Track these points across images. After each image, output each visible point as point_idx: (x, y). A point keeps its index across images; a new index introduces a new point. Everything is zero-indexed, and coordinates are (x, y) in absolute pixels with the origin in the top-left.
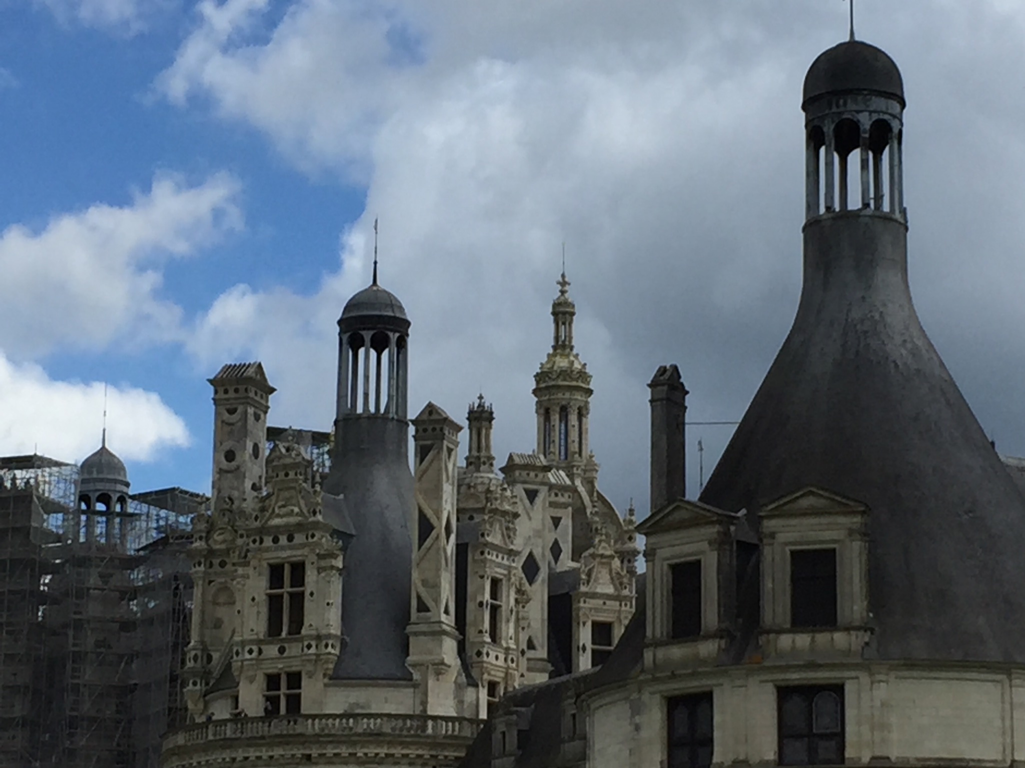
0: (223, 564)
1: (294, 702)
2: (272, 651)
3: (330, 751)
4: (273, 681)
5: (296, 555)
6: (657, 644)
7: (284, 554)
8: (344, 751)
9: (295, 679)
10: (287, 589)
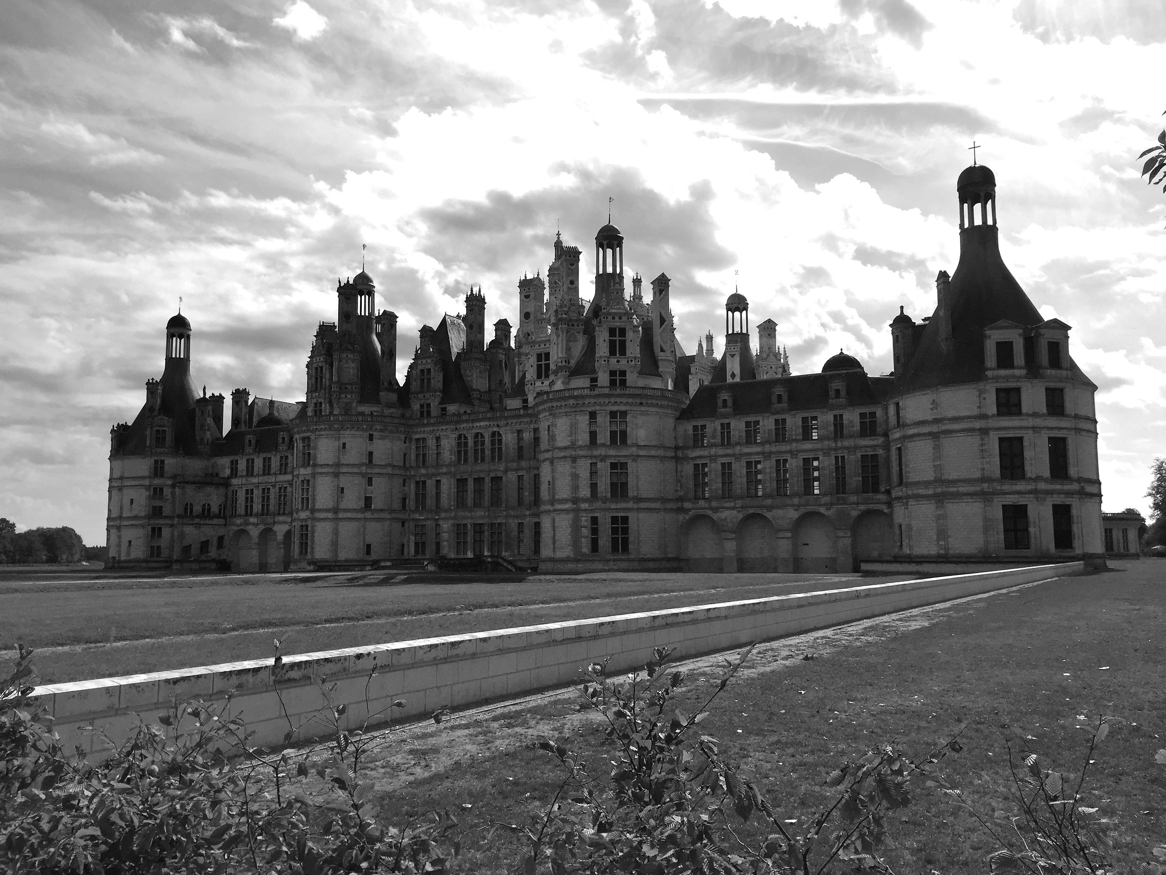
0: (573, 325)
1: (623, 383)
2: (613, 361)
3: (650, 401)
4: (613, 373)
5: (622, 325)
6: (993, 369)
7: (618, 324)
8: (654, 401)
9: (623, 373)
10: (617, 338)
